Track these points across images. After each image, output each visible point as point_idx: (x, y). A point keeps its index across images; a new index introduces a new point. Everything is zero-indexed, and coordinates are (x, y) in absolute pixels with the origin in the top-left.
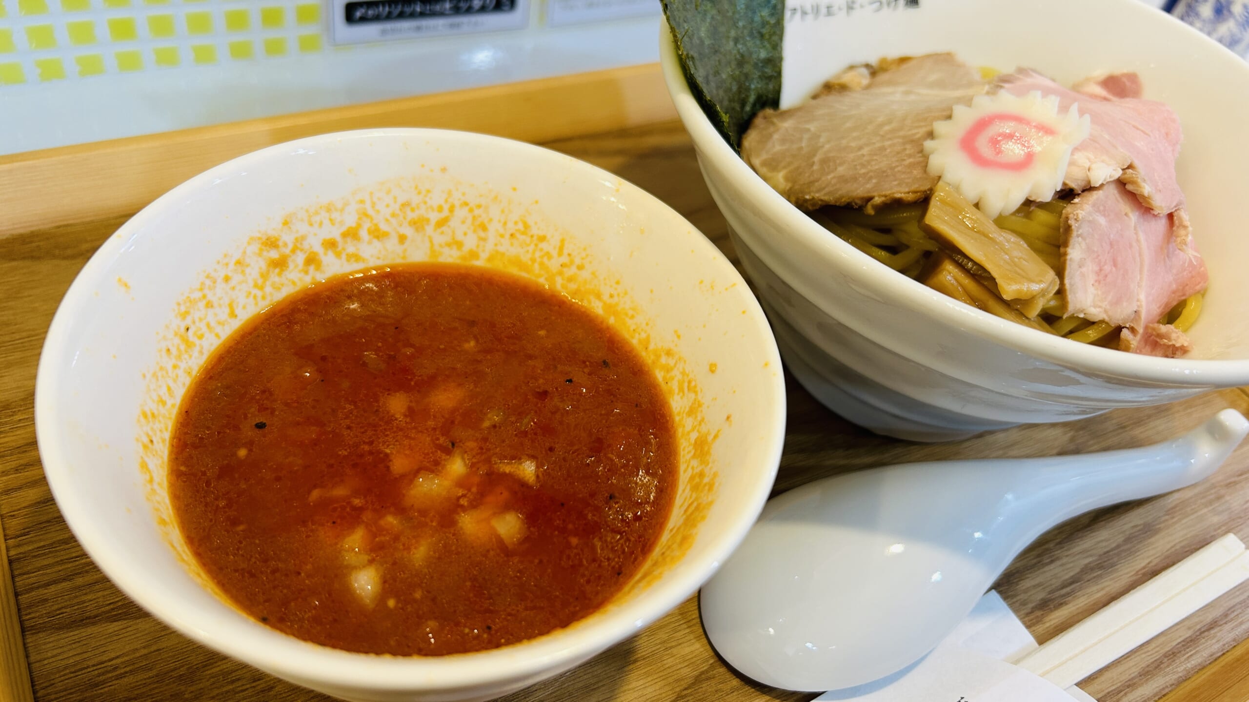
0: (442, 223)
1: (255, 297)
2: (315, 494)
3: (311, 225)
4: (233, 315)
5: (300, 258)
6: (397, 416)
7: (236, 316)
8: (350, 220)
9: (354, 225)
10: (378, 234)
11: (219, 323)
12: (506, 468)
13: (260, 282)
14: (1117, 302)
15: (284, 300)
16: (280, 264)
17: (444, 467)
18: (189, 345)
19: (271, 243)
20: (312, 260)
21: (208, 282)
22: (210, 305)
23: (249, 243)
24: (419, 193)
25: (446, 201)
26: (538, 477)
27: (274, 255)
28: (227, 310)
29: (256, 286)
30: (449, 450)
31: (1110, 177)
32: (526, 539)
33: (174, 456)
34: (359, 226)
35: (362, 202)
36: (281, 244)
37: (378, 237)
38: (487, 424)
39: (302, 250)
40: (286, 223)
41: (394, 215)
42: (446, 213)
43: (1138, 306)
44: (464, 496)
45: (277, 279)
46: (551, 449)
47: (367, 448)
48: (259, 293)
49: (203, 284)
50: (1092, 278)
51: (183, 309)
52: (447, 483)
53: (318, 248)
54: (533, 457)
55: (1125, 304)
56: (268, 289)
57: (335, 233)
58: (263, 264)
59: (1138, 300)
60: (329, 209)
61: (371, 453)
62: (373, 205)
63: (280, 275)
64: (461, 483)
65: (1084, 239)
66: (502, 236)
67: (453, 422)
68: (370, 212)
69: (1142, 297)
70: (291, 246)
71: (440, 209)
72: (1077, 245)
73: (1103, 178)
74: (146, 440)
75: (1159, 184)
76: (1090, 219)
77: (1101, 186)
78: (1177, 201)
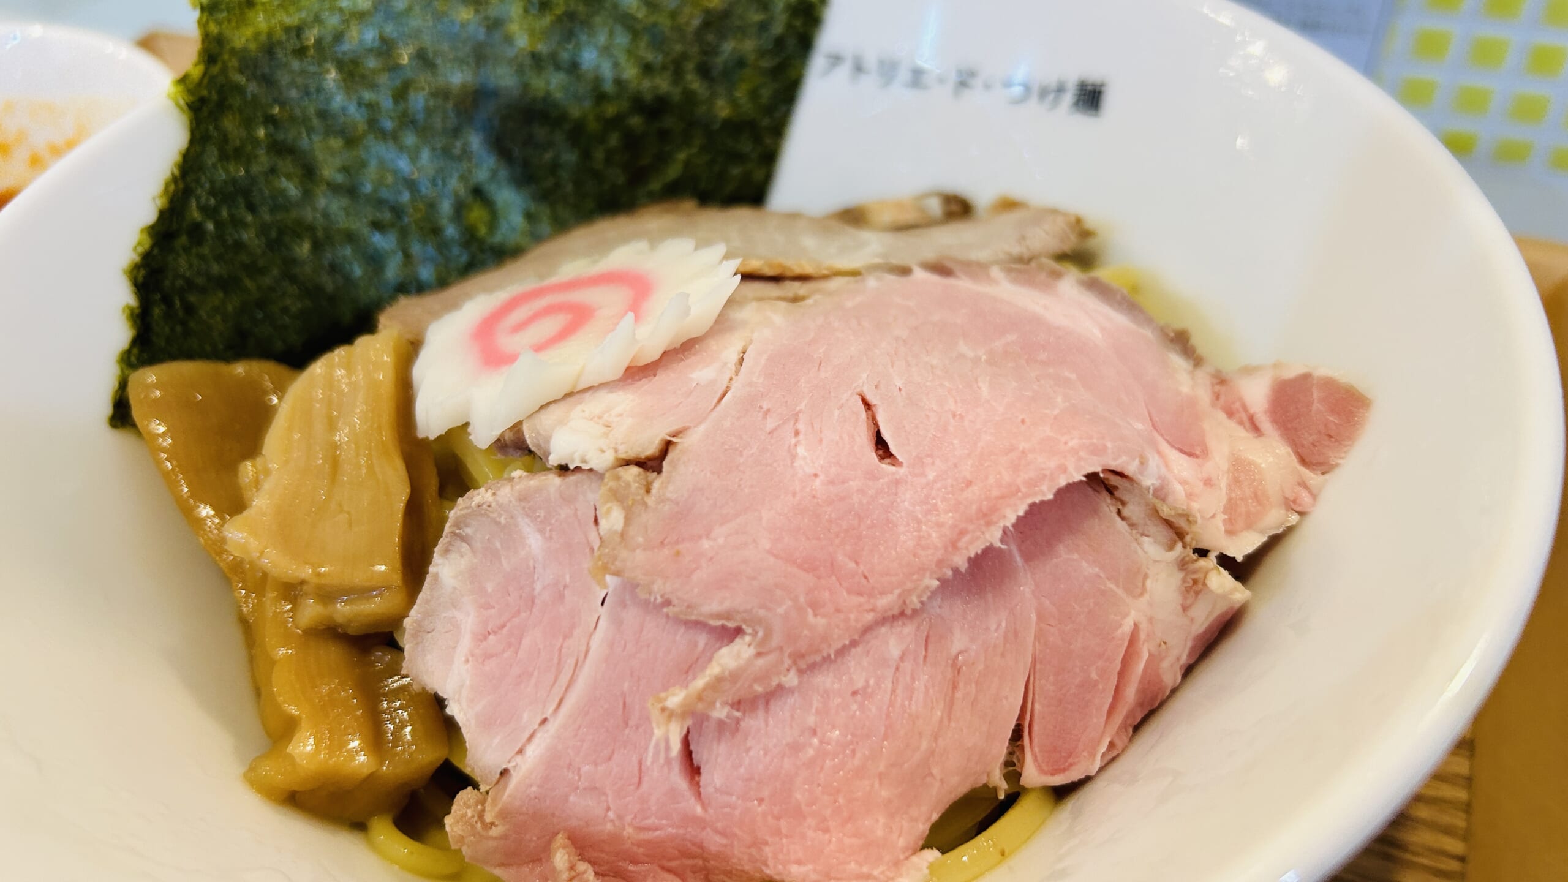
31: (586, 460)
43: (516, 765)
50: (466, 642)
55: (497, 741)
59: (521, 753)
65: (474, 552)
69: (532, 753)
73: (572, 454)
75: (706, 544)
76: (503, 520)
77: (563, 469)
78: (727, 605)
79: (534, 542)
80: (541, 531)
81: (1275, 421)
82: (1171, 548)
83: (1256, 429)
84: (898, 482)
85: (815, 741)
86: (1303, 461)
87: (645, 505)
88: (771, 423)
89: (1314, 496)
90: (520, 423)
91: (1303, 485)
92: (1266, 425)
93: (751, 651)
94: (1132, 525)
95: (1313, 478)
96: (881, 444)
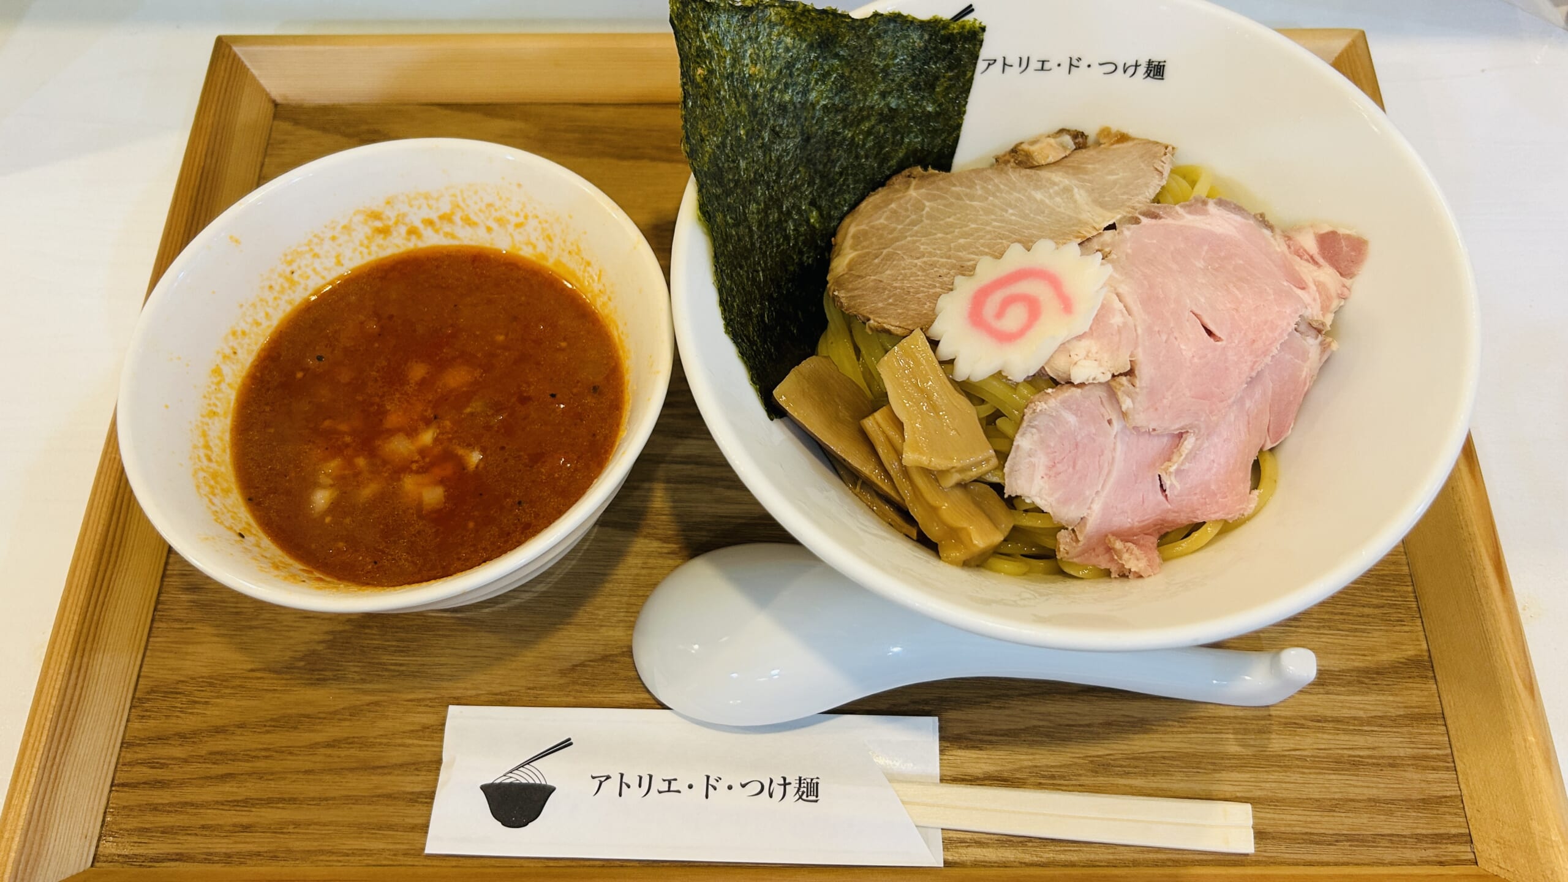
0: (519, 226)
1: (361, 253)
2: (327, 423)
3: (411, 206)
4: (339, 263)
5: (403, 230)
6: (412, 381)
7: (342, 265)
8: (445, 207)
9: (448, 212)
10: (468, 222)
11: (325, 269)
12: (461, 451)
13: (366, 242)
14: (1066, 501)
15: (387, 258)
16: (385, 231)
17: (417, 434)
18: (293, 283)
19: (376, 216)
20: (412, 232)
21: (315, 240)
22: (316, 256)
23: (355, 214)
24: (501, 198)
25: (522, 210)
26: (477, 467)
27: (379, 224)
28: (334, 260)
29: (362, 245)
30: (428, 423)
31: (1094, 379)
32: (438, 511)
33: (257, 363)
34: (453, 213)
35: (454, 196)
36: (384, 217)
37: (469, 225)
38: (468, 410)
39: (403, 224)
40: (388, 203)
41: (481, 211)
42: (521, 219)
43: (1088, 514)
44: (417, 462)
45: (381, 242)
46: (503, 448)
47: (377, 400)
48: (365, 251)
49: (310, 241)
50: (1041, 471)
51: (289, 258)
52: (412, 448)
53: (418, 223)
54: (483, 450)
55: (1073, 507)
56: (374, 248)
57: (434, 216)
58: (368, 230)
59: (1090, 508)
60: (427, 197)
61: (378, 405)
62: (464, 200)
63: (385, 239)
64: (423, 452)
65: (1039, 431)
66: (563, 250)
67: (446, 400)
68: (462, 204)
69: (1097, 507)
70: (393, 220)
71: (517, 215)
72: (1028, 435)
73: (1086, 377)
74: (228, 351)
75: (1165, 401)
76: (1054, 414)
77: (1082, 385)
78: (1182, 424)
79: (1071, 419)
80: (1076, 415)
81: (1324, 258)
82: (1317, 338)
83: (1316, 263)
84: (1224, 348)
85: (1215, 465)
86: (1341, 274)
87: (1136, 393)
88: (1164, 337)
89: (1349, 289)
90: (1043, 367)
91: (1344, 286)
92: (1321, 261)
93: (1194, 439)
94: (1301, 333)
95: (1348, 282)
96: (1210, 333)
